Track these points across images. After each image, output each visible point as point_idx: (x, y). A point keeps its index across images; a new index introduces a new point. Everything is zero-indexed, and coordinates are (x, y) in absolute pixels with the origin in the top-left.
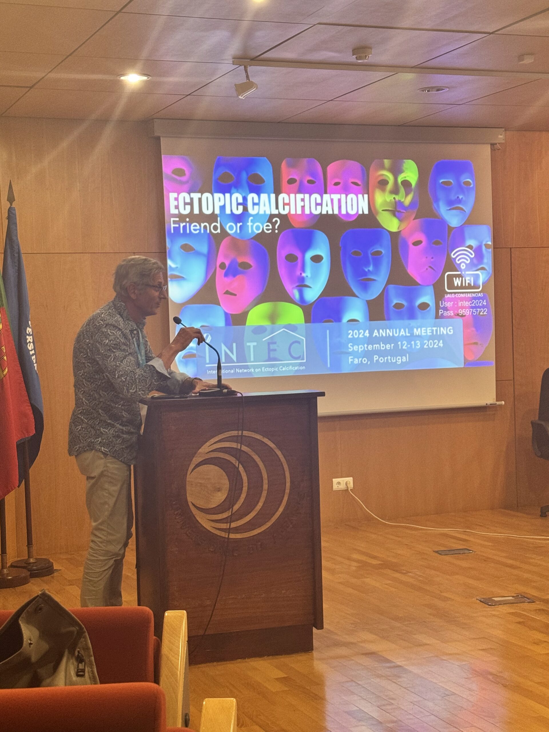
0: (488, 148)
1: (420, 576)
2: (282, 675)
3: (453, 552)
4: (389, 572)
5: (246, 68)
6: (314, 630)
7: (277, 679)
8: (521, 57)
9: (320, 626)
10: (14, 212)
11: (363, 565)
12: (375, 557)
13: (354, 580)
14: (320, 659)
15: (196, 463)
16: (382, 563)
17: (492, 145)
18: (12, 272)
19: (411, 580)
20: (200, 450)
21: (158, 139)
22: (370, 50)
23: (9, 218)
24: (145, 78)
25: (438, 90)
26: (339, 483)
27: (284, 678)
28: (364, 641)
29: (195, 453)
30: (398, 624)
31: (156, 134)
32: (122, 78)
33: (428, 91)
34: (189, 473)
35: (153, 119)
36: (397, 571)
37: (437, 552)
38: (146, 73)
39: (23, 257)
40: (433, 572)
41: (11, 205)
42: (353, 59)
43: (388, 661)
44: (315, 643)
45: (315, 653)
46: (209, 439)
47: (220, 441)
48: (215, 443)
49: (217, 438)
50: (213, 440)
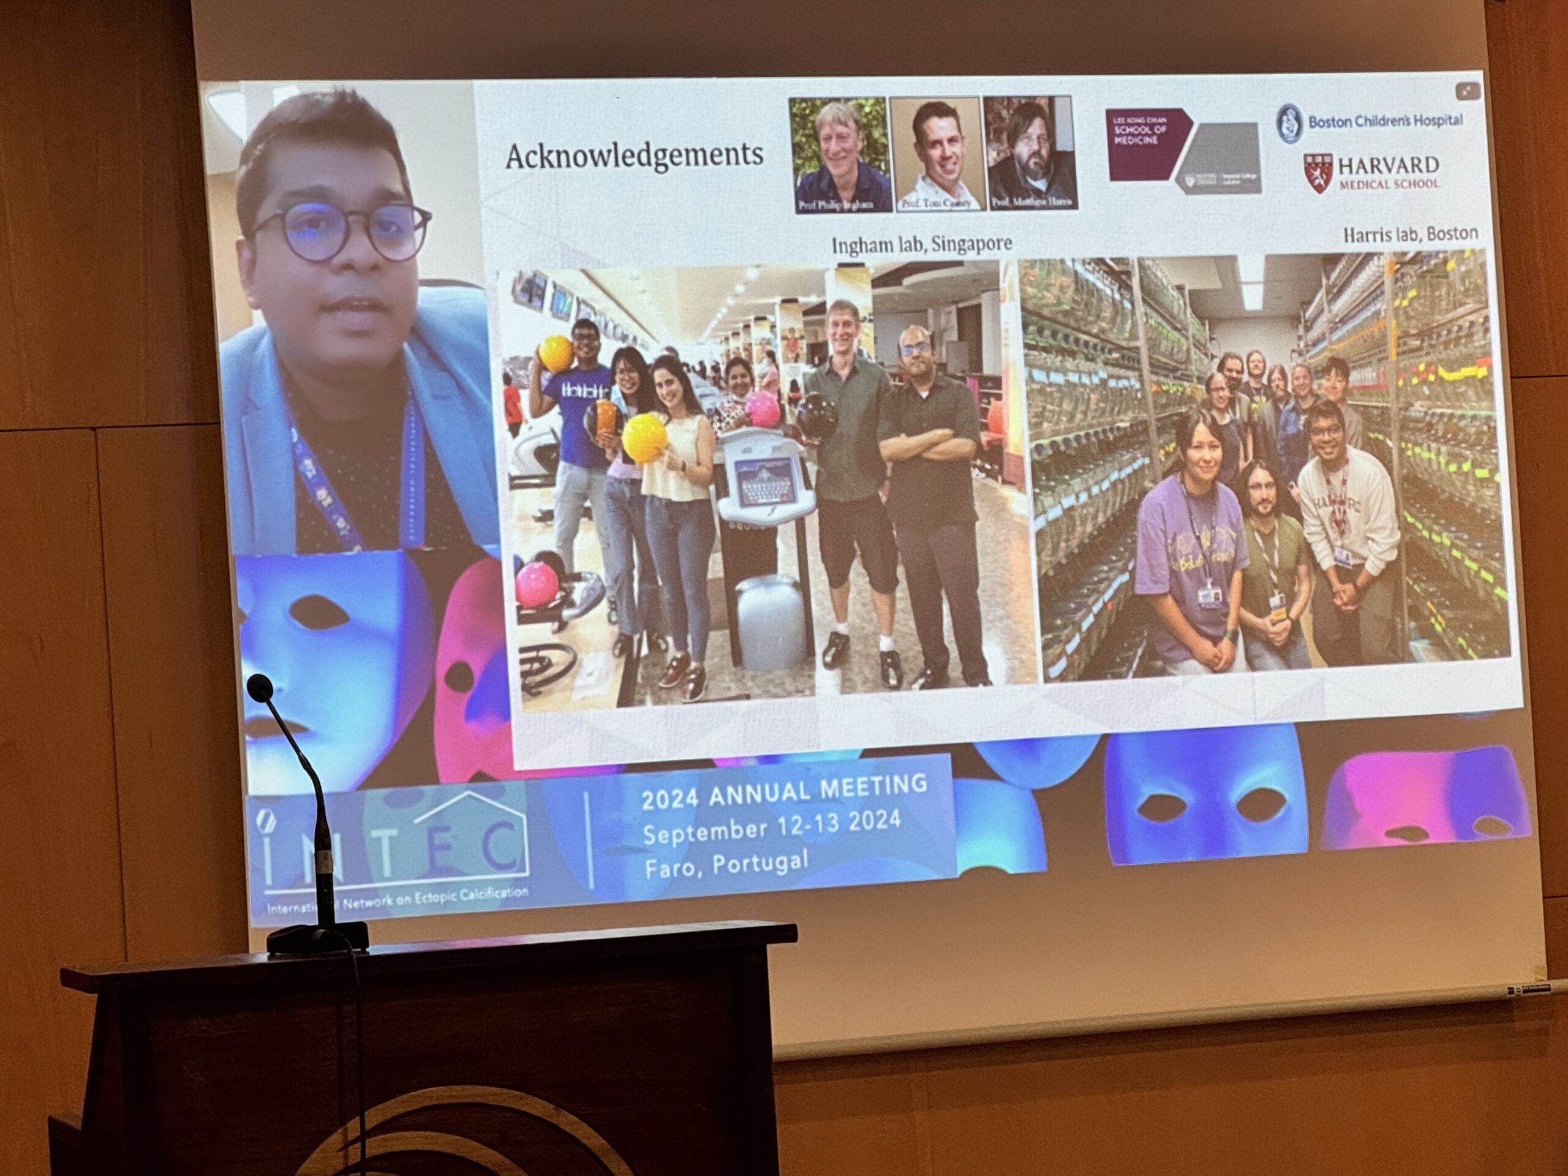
46: (343, 1122)
47: (385, 1127)
48: (364, 1135)
49: (374, 1116)
50: (353, 1127)
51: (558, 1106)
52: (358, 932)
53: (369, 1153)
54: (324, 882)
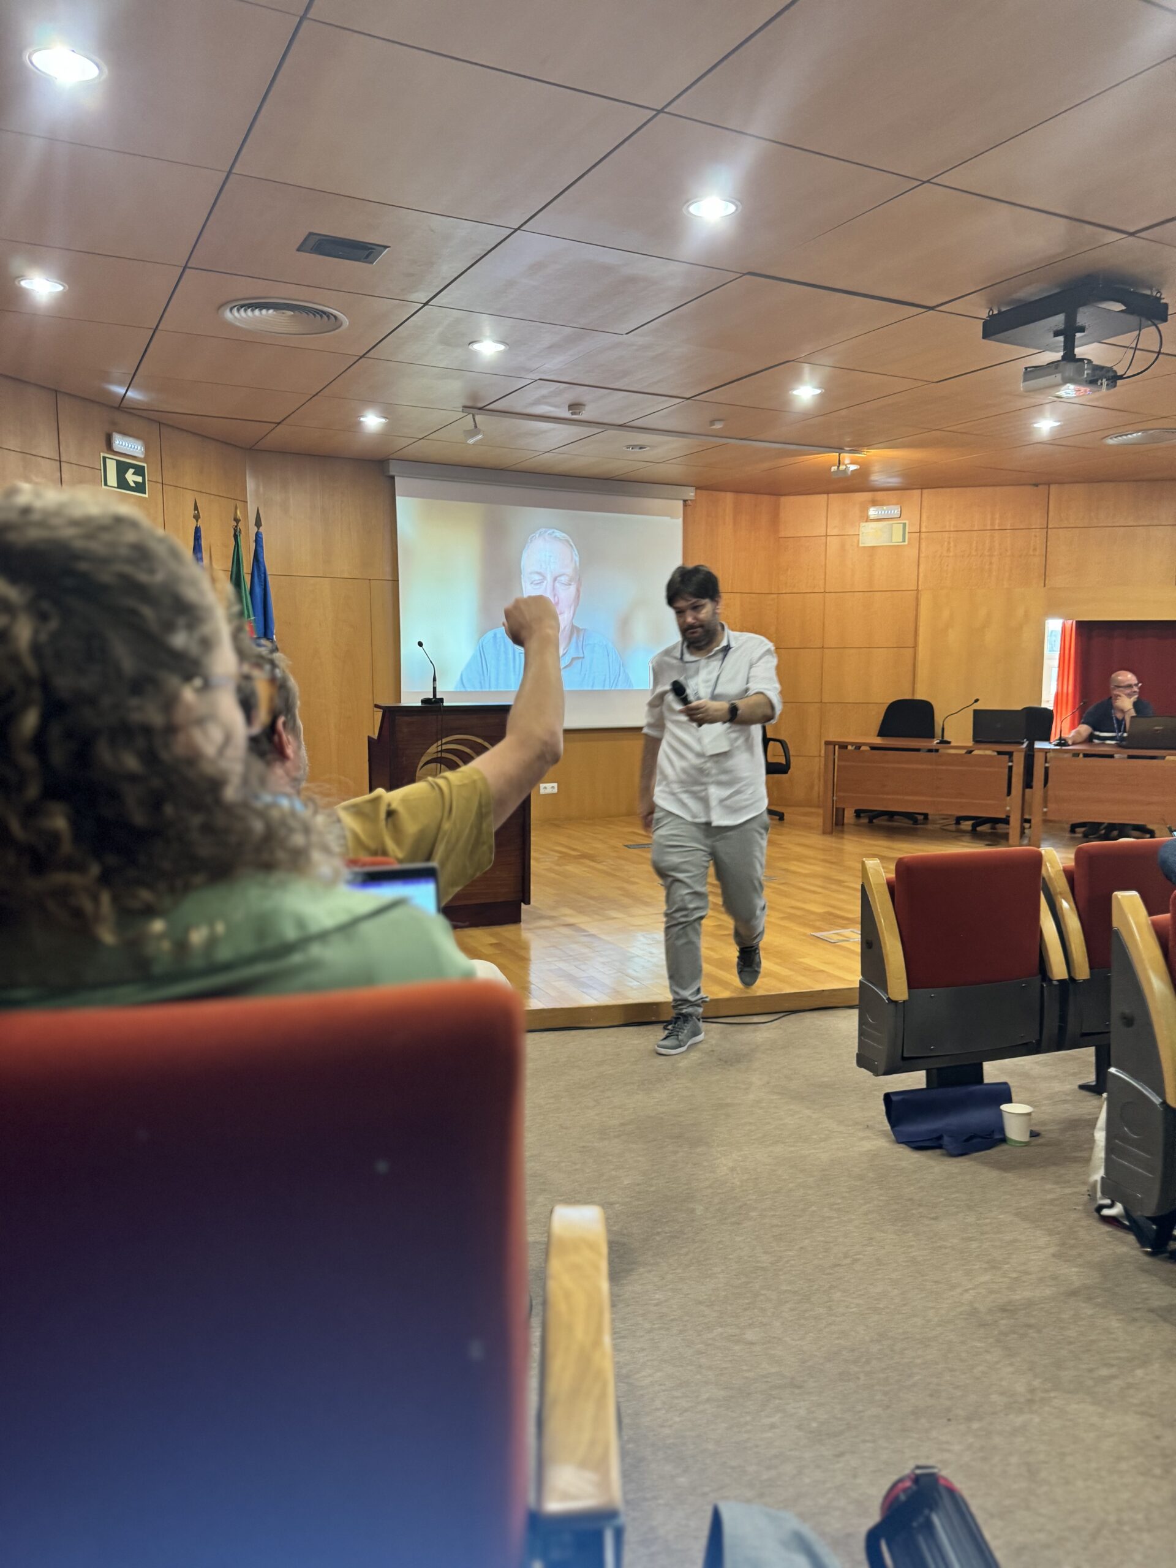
0: (681, 502)
1: (612, 865)
2: (494, 941)
3: (640, 846)
4: (587, 862)
5: (473, 416)
6: (523, 905)
7: (491, 945)
8: (712, 422)
9: (528, 902)
10: (260, 536)
11: (564, 856)
12: (574, 850)
13: (557, 868)
14: (525, 929)
15: (425, 762)
16: (579, 854)
17: (685, 501)
18: (258, 590)
19: (605, 868)
20: (429, 751)
21: (393, 478)
22: (583, 407)
23: (256, 541)
24: (383, 420)
25: (641, 448)
26: (545, 788)
27: (496, 944)
28: (565, 915)
29: (424, 753)
30: (592, 902)
31: (392, 473)
32: (362, 419)
33: (632, 449)
34: (418, 769)
35: (389, 459)
36: (593, 861)
37: (626, 846)
38: (385, 416)
39: (269, 578)
40: (623, 862)
41: (258, 529)
42: (567, 414)
43: (584, 931)
44: (523, 917)
45: (522, 925)
46: (437, 741)
47: (446, 743)
48: (442, 745)
49: (444, 741)
50: (439, 743)
51: (485, 741)
52: (442, 700)
53: (443, 748)
54: (435, 688)
